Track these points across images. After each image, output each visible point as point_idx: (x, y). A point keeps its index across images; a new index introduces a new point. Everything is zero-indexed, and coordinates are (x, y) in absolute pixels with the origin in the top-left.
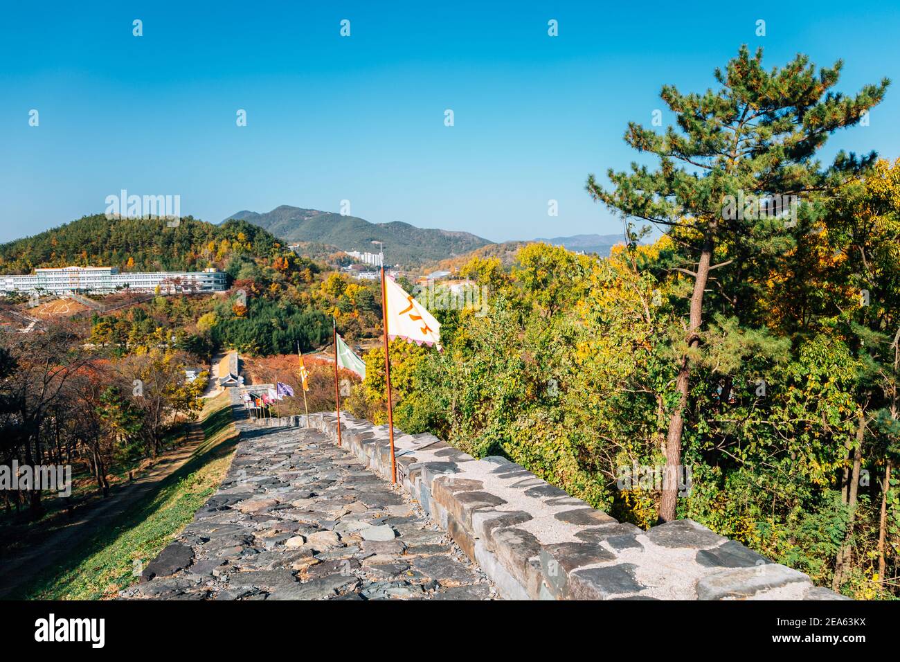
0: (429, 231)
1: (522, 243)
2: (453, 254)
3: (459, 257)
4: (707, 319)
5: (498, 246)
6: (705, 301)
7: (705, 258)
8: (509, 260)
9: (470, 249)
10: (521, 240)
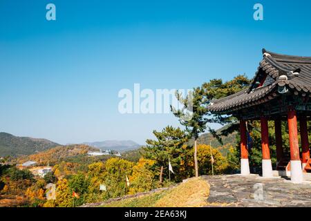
0: (23, 138)
1: (77, 145)
2: (37, 151)
3: (40, 153)
4: (163, 180)
5: (64, 147)
6: (163, 175)
7: (162, 167)
8: (70, 154)
9: (47, 148)
10: (77, 143)
